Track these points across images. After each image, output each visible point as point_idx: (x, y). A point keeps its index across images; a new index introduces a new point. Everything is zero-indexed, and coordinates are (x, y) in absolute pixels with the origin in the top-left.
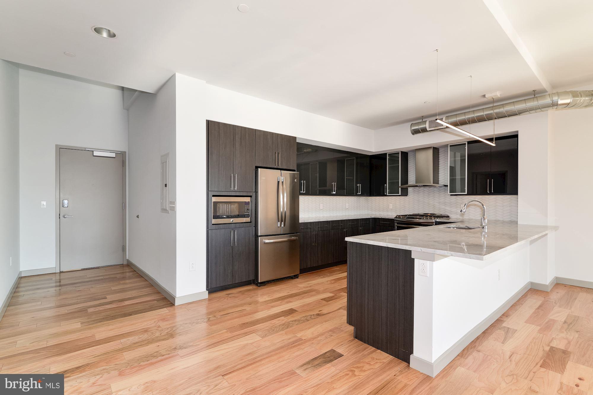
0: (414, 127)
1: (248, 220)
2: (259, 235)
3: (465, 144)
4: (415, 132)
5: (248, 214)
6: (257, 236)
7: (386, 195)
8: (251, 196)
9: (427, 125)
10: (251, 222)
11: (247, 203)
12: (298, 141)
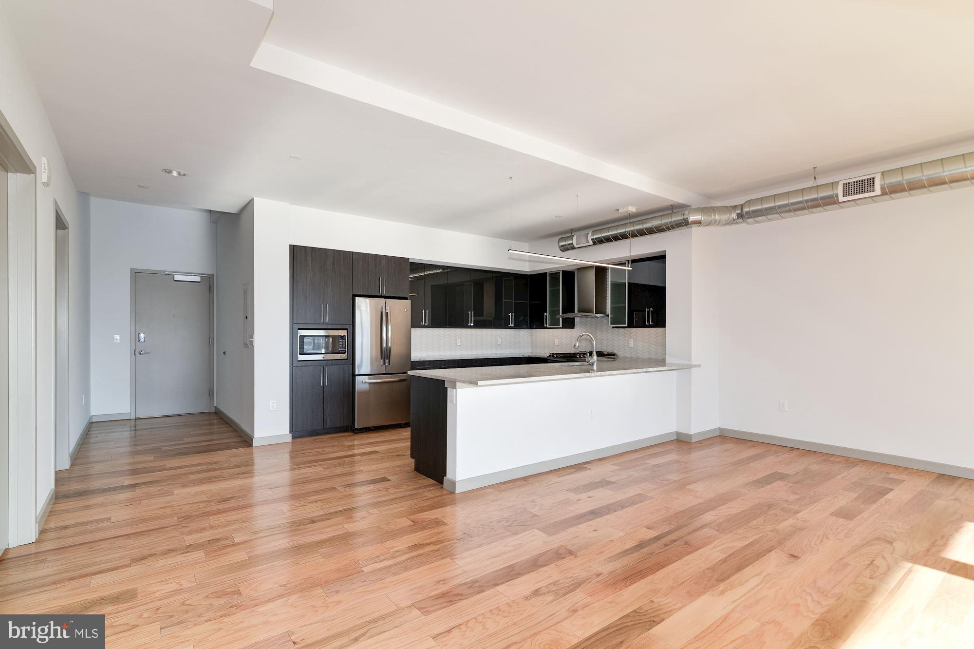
0: (561, 242)
1: (344, 356)
2: (356, 374)
3: (625, 263)
4: (564, 249)
5: (343, 349)
6: (354, 375)
7: (546, 328)
8: (347, 329)
9: (574, 241)
10: (347, 359)
11: (343, 338)
12: (410, 261)
